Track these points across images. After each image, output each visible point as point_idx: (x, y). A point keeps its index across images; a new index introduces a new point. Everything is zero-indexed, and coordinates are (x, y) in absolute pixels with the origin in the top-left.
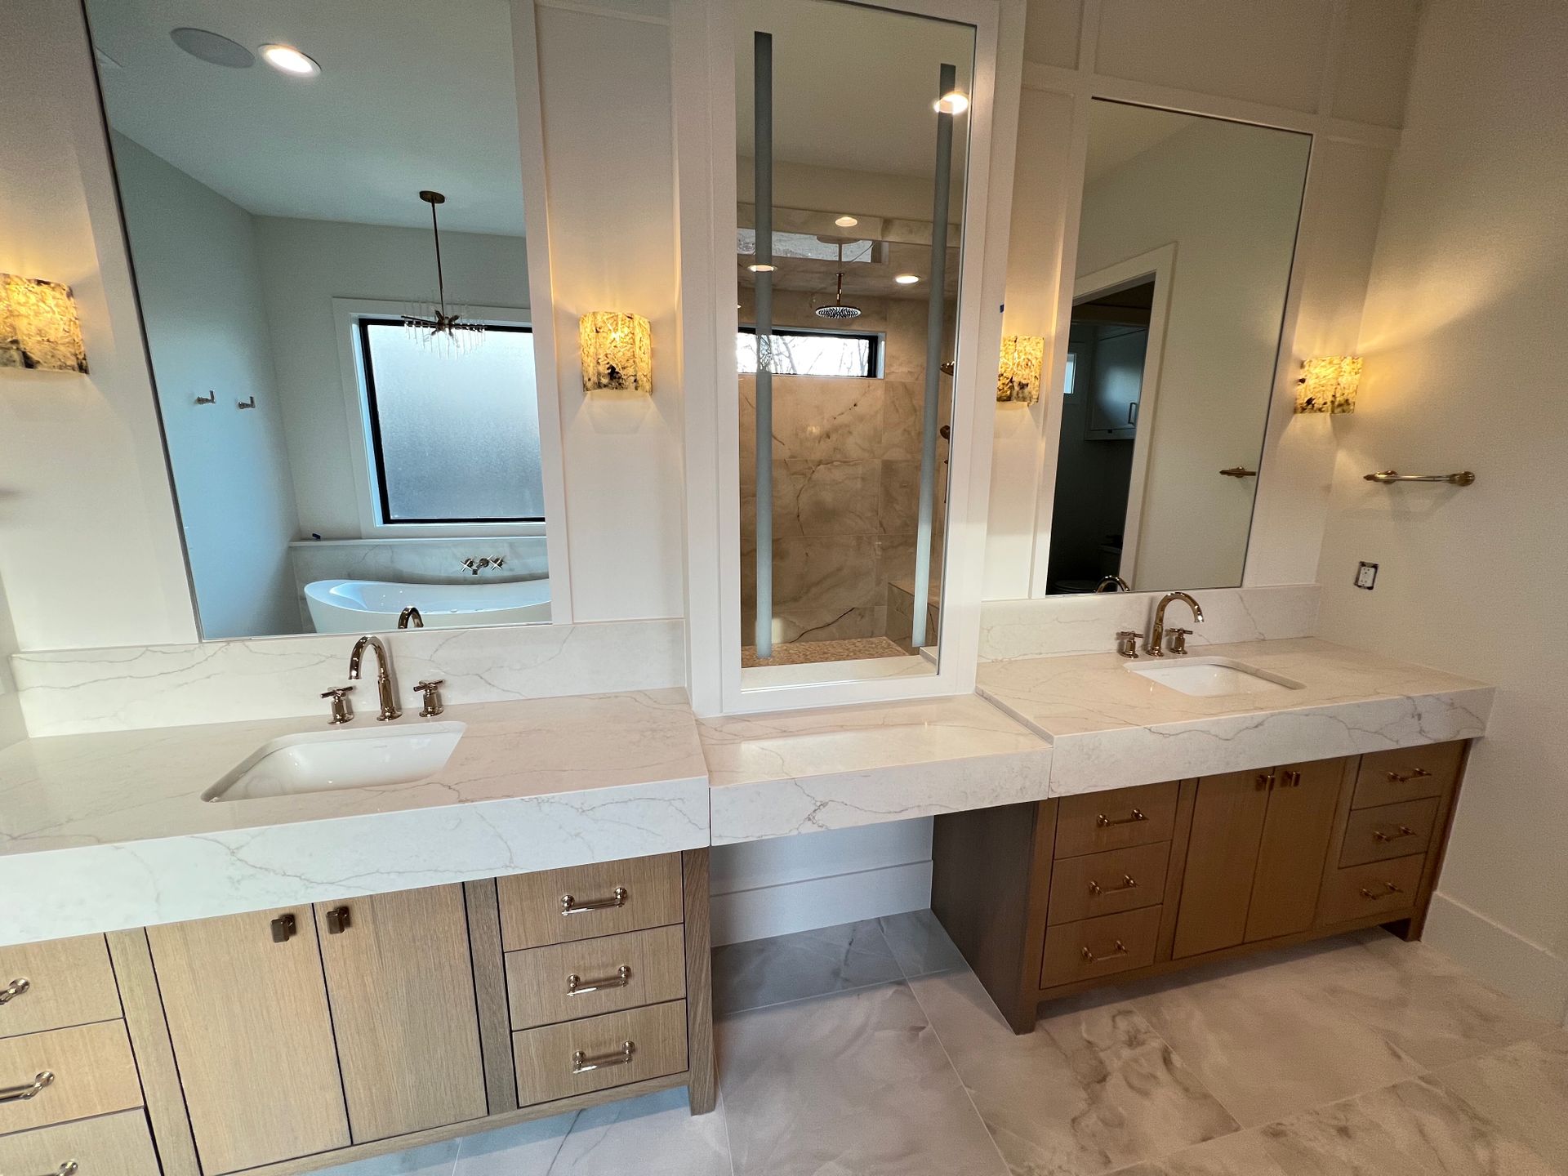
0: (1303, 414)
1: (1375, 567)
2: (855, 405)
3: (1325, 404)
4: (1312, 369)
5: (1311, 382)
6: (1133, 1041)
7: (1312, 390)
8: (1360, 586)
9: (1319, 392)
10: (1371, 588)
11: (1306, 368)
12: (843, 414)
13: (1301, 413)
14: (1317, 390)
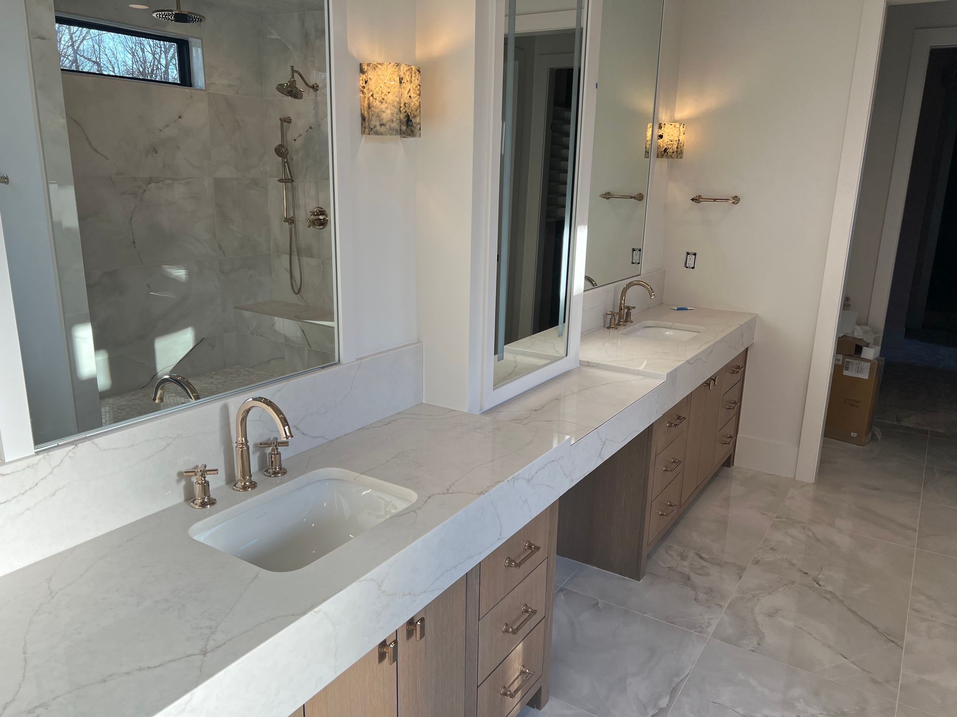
0: (662, 159)
1: (695, 254)
2: (180, 117)
3: (673, 152)
4: (665, 129)
5: (665, 137)
6: (683, 557)
7: (666, 143)
8: (687, 267)
9: (670, 145)
10: (693, 268)
11: (663, 128)
12: (168, 126)
13: (661, 158)
14: (669, 143)
